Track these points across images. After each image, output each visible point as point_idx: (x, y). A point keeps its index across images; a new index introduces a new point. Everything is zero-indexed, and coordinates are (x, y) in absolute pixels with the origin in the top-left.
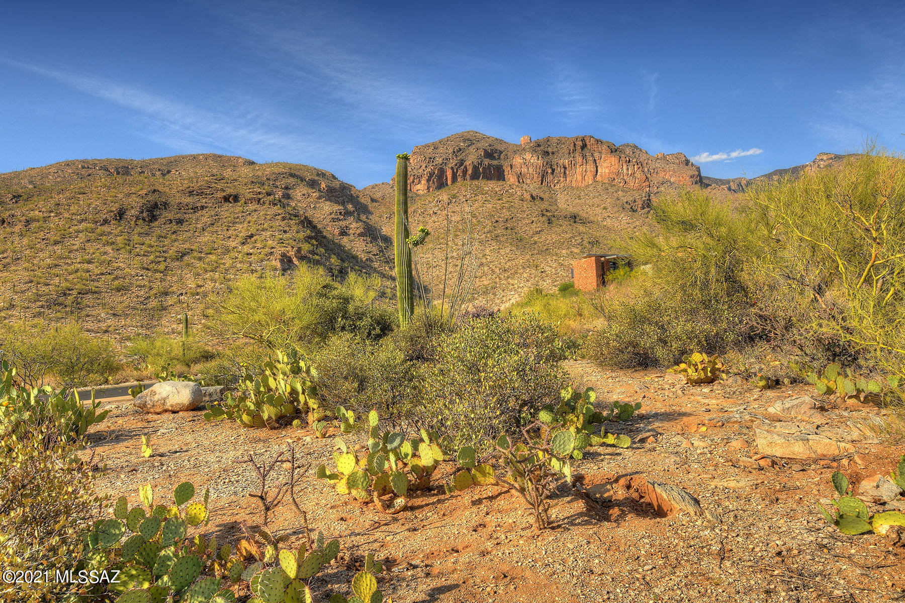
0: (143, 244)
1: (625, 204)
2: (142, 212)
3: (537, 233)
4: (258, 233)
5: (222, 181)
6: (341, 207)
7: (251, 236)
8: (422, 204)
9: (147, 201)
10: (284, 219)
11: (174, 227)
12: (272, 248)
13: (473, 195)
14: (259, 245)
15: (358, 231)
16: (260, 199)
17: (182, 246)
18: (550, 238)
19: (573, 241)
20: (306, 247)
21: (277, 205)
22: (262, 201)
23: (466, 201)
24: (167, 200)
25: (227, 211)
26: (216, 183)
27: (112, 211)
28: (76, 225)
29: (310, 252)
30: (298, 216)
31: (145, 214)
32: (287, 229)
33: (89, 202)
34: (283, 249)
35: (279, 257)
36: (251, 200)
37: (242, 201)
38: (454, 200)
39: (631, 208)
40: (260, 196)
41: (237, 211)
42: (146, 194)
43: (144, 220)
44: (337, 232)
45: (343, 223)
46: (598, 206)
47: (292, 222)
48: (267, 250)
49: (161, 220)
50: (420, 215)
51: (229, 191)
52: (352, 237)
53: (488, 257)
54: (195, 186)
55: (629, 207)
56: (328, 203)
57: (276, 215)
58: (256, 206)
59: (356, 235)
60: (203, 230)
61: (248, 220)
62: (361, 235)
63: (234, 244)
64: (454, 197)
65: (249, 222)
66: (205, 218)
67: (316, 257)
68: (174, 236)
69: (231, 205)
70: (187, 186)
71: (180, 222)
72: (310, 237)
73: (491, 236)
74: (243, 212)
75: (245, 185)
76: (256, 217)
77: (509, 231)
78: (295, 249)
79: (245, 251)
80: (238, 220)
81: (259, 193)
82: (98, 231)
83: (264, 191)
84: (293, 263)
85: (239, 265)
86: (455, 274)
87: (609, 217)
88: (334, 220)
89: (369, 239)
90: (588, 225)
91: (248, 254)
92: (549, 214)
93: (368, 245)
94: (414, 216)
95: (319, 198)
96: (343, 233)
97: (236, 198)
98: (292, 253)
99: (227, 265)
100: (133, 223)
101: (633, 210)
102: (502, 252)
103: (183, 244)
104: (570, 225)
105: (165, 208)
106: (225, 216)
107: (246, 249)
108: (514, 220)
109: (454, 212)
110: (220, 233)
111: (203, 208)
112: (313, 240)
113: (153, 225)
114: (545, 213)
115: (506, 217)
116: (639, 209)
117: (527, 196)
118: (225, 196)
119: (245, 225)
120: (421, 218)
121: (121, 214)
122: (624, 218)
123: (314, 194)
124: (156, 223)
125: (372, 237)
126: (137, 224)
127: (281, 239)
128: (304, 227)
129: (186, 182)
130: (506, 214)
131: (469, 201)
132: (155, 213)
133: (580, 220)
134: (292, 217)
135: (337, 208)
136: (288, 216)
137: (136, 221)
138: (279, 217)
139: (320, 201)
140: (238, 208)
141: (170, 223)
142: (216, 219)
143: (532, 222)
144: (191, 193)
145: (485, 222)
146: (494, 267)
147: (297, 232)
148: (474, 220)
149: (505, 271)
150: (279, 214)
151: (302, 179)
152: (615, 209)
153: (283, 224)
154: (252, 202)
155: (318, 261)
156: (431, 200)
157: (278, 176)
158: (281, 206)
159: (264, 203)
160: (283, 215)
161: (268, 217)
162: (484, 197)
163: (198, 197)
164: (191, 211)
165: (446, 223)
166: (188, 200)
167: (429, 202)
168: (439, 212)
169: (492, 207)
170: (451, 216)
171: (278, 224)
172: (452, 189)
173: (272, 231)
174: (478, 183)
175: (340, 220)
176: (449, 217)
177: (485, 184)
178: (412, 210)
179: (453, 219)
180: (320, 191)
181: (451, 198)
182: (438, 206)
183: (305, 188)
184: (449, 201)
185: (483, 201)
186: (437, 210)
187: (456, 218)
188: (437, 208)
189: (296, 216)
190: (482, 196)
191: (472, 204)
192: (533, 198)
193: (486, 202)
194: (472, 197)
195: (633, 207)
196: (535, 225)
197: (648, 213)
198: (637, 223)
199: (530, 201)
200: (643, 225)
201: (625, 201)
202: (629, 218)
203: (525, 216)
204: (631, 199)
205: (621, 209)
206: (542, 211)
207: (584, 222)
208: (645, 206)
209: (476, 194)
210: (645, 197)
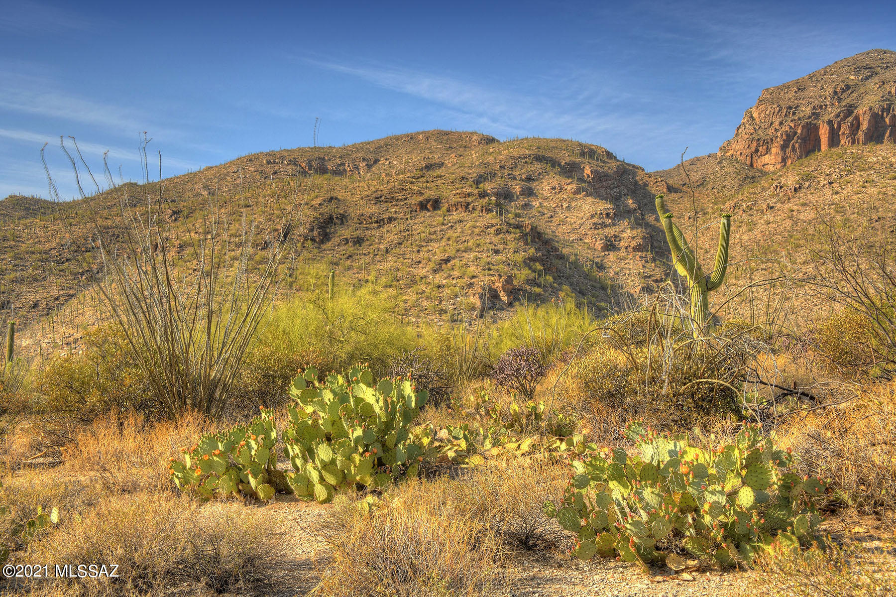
2: (312, 230)
4: (458, 255)
5: (421, 180)
6: (609, 206)
7: (447, 261)
8: (751, 194)
9: (320, 214)
10: (498, 232)
11: (350, 248)
12: (473, 277)
13: (844, 173)
14: (456, 273)
15: (634, 243)
16: (468, 204)
17: (356, 275)
20: (522, 275)
21: (493, 211)
22: (471, 207)
23: (830, 183)
24: (345, 212)
25: (422, 223)
26: (412, 183)
27: (276, 230)
28: (233, 250)
29: (528, 282)
30: (522, 226)
31: (315, 233)
32: (501, 247)
33: (252, 218)
34: (487, 278)
35: (480, 291)
36: (456, 205)
37: (444, 209)
38: (807, 184)
40: (470, 199)
41: (435, 223)
42: (320, 204)
43: (313, 240)
44: (599, 245)
45: (610, 231)
47: (509, 237)
48: (466, 280)
49: (336, 240)
51: (430, 194)
52: (622, 253)
54: (384, 189)
56: (590, 199)
57: (488, 227)
58: (463, 214)
59: (630, 250)
60: (387, 251)
61: (447, 236)
62: (637, 249)
63: (423, 272)
64: (808, 177)
65: (449, 239)
66: (391, 234)
67: (537, 290)
68: (348, 263)
69: (428, 214)
70: (374, 189)
71: (359, 241)
72: (533, 259)
74: (443, 224)
75: (452, 182)
76: (459, 230)
78: (504, 278)
79: (436, 281)
80: (434, 236)
81: (469, 195)
82: (257, 258)
83: (476, 192)
84: (500, 300)
85: (425, 303)
88: (596, 226)
89: (650, 256)
91: (439, 287)
93: (648, 265)
95: (577, 192)
96: (610, 246)
97: (436, 204)
98: (498, 285)
99: (409, 303)
100: (299, 245)
103: (358, 273)
105: (342, 223)
106: (418, 232)
107: (439, 279)
109: (804, 205)
110: (407, 257)
111: (390, 220)
112: (537, 264)
113: (324, 247)
118: (421, 202)
119: (443, 243)
120: (745, 217)
121: (286, 234)
123: (570, 187)
124: (328, 245)
125: (657, 253)
126: (304, 247)
127: (489, 264)
128: (526, 244)
129: (375, 183)
131: (834, 185)
132: (328, 231)
134: (511, 230)
135: (604, 206)
136: (505, 227)
137: (303, 243)
138: (492, 230)
139: (578, 196)
140: (436, 218)
141: (345, 244)
142: (405, 237)
144: (378, 200)
145: (857, 221)
147: (515, 252)
148: (839, 218)
150: (492, 226)
151: (554, 163)
153: (496, 239)
154: (457, 209)
155: (539, 295)
156: (766, 185)
157: (516, 162)
158: (497, 212)
159: (474, 209)
160: (499, 227)
161: (477, 231)
162: (865, 176)
163: (386, 204)
164: (376, 225)
165: (788, 223)
166: (373, 209)
167: (763, 188)
168: (779, 205)
169: (879, 193)
170: (799, 211)
171: (488, 241)
172: (806, 163)
173: (479, 252)
174: (854, 151)
175: (606, 226)
176: (794, 214)
177: (869, 152)
178: (733, 204)
179: (801, 217)
180: (581, 180)
181: (801, 182)
182: (778, 195)
183: (558, 177)
184: (797, 186)
185: (861, 183)
186: (775, 203)
187: (808, 214)
188: (776, 198)
189: (518, 227)
190: (862, 173)
191: (839, 189)
193: (868, 184)
194: (841, 177)
209: (849, 171)
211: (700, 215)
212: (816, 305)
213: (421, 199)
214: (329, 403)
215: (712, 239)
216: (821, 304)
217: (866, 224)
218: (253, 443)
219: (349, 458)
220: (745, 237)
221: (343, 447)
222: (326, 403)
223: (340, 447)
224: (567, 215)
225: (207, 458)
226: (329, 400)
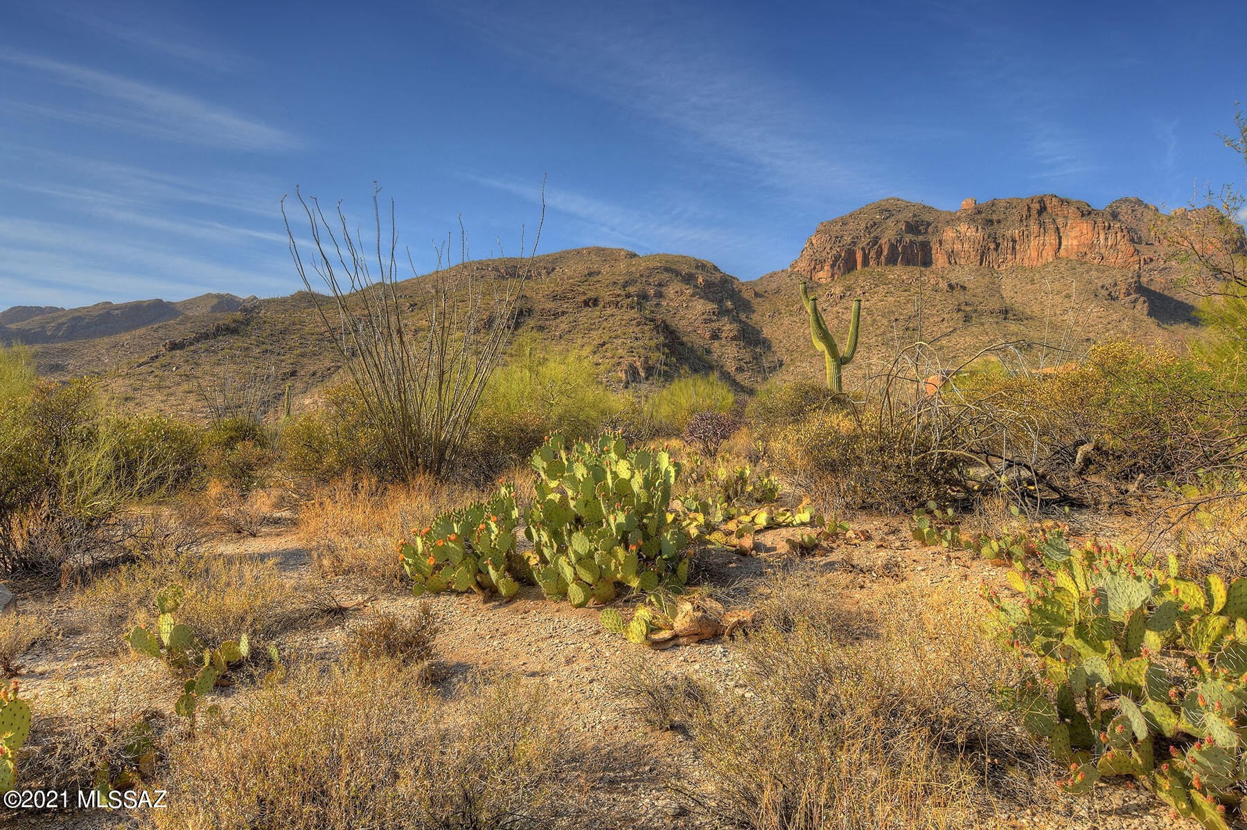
0: (505, 354)
1: (1099, 289)
3: (946, 335)
4: (610, 340)
5: (585, 283)
6: (715, 306)
7: (603, 344)
9: (515, 308)
10: (639, 324)
11: (535, 334)
12: (621, 357)
13: (873, 286)
14: (609, 354)
15: (731, 335)
16: (618, 302)
18: (962, 342)
20: (655, 357)
21: (635, 308)
22: (620, 304)
23: (864, 293)
24: (532, 306)
25: (585, 316)
26: (579, 286)
27: (483, 320)
29: (659, 362)
30: (655, 320)
31: (511, 322)
32: (640, 335)
33: (465, 310)
34: (630, 358)
35: (626, 367)
36: (609, 303)
37: (601, 306)
38: (849, 293)
39: (1109, 295)
40: (619, 299)
41: (594, 317)
42: (514, 301)
43: (509, 327)
44: (708, 335)
45: (715, 325)
46: (1059, 293)
47: (646, 328)
48: (616, 360)
49: (525, 328)
51: (591, 294)
52: (724, 342)
54: (559, 290)
55: (1106, 293)
56: (702, 301)
57: (632, 320)
58: (614, 310)
59: (729, 339)
60: (561, 337)
61: (603, 326)
62: (734, 338)
64: (849, 288)
65: (604, 329)
66: (564, 324)
69: (590, 309)
70: (552, 290)
71: (541, 329)
72: (663, 345)
74: (600, 317)
75: (607, 286)
76: (611, 322)
77: (909, 332)
78: (642, 358)
79: (595, 360)
80: (594, 326)
81: (618, 296)
83: (623, 293)
84: (639, 375)
87: (1072, 308)
88: (706, 321)
89: (742, 344)
90: (1025, 322)
91: (597, 364)
92: (968, 309)
93: (741, 351)
95: (693, 295)
96: (715, 336)
97: (595, 302)
98: (638, 363)
101: (1112, 298)
104: (997, 322)
105: (529, 315)
106: (582, 322)
107: (597, 358)
108: (919, 317)
109: (847, 308)
110: (575, 341)
111: (563, 313)
112: (666, 348)
113: (517, 332)
114: (963, 306)
115: (910, 314)
116: (1122, 296)
117: (943, 285)
118: (585, 300)
119: (600, 332)
121: (489, 323)
122: (1095, 310)
123: (688, 291)
124: (520, 331)
125: (747, 342)
127: (632, 348)
128: (658, 333)
129: (553, 285)
130: (910, 309)
131: (866, 295)
132: (520, 321)
133: (1015, 315)
134: (648, 322)
135: (712, 306)
136: (643, 321)
138: (634, 322)
139: (694, 299)
140: (594, 313)
141: (531, 331)
142: (573, 326)
143: (943, 321)
144: (555, 298)
145: (881, 320)
147: (650, 339)
148: (869, 318)
150: (635, 319)
151: (677, 273)
152: (1084, 297)
153: (637, 329)
154: (610, 306)
155: (666, 372)
156: (821, 293)
157: (651, 272)
158: (638, 309)
159: (622, 306)
160: (638, 320)
161: (624, 322)
162: (886, 288)
163: (560, 302)
164: (553, 317)
165: (836, 321)
166: (550, 305)
168: (830, 308)
169: (895, 301)
170: (843, 313)
171: (631, 331)
172: (848, 278)
173: (625, 339)
174: (879, 270)
175: (712, 321)
176: (840, 314)
177: (888, 271)
180: (696, 286)
181: (844, 291)
182: (829, 300)
183: (680, 284)
184: (842, 295)
185: (883, 294)
186: (827, 307)
187: (849, 315)
188: (828, 303)
189: (652, 320)
190: (884, 286)
191: (870, 298)
192: (951, 287)
193: (888, 295)
194: (871, 289)
195: (1113, 294)
196: (946, 324)
197: (1135, 301)
198: (1114, 317)
199: (947, 291)
200: (1124, 319)
201: (1101, 284)
202: (1102, 309)
203: (935, 312)
204: (1110, 281)
205: (1092, 296)
206: (959, 305)
207: (1019, 318)
208: (1132, 292)
209: (876, 285)
210: (1132, 278)
211: (777, 314)
213: (585, 298)
214: (582, 480)
215: (785, 332)
217: (886, 324)
218: (493, 526)
219: (610, 552)
221: (604, 537)
222: (579, 479)
223: (600, 538)
224: (686, 312)
225: (442, 543)
226: (583, 476)
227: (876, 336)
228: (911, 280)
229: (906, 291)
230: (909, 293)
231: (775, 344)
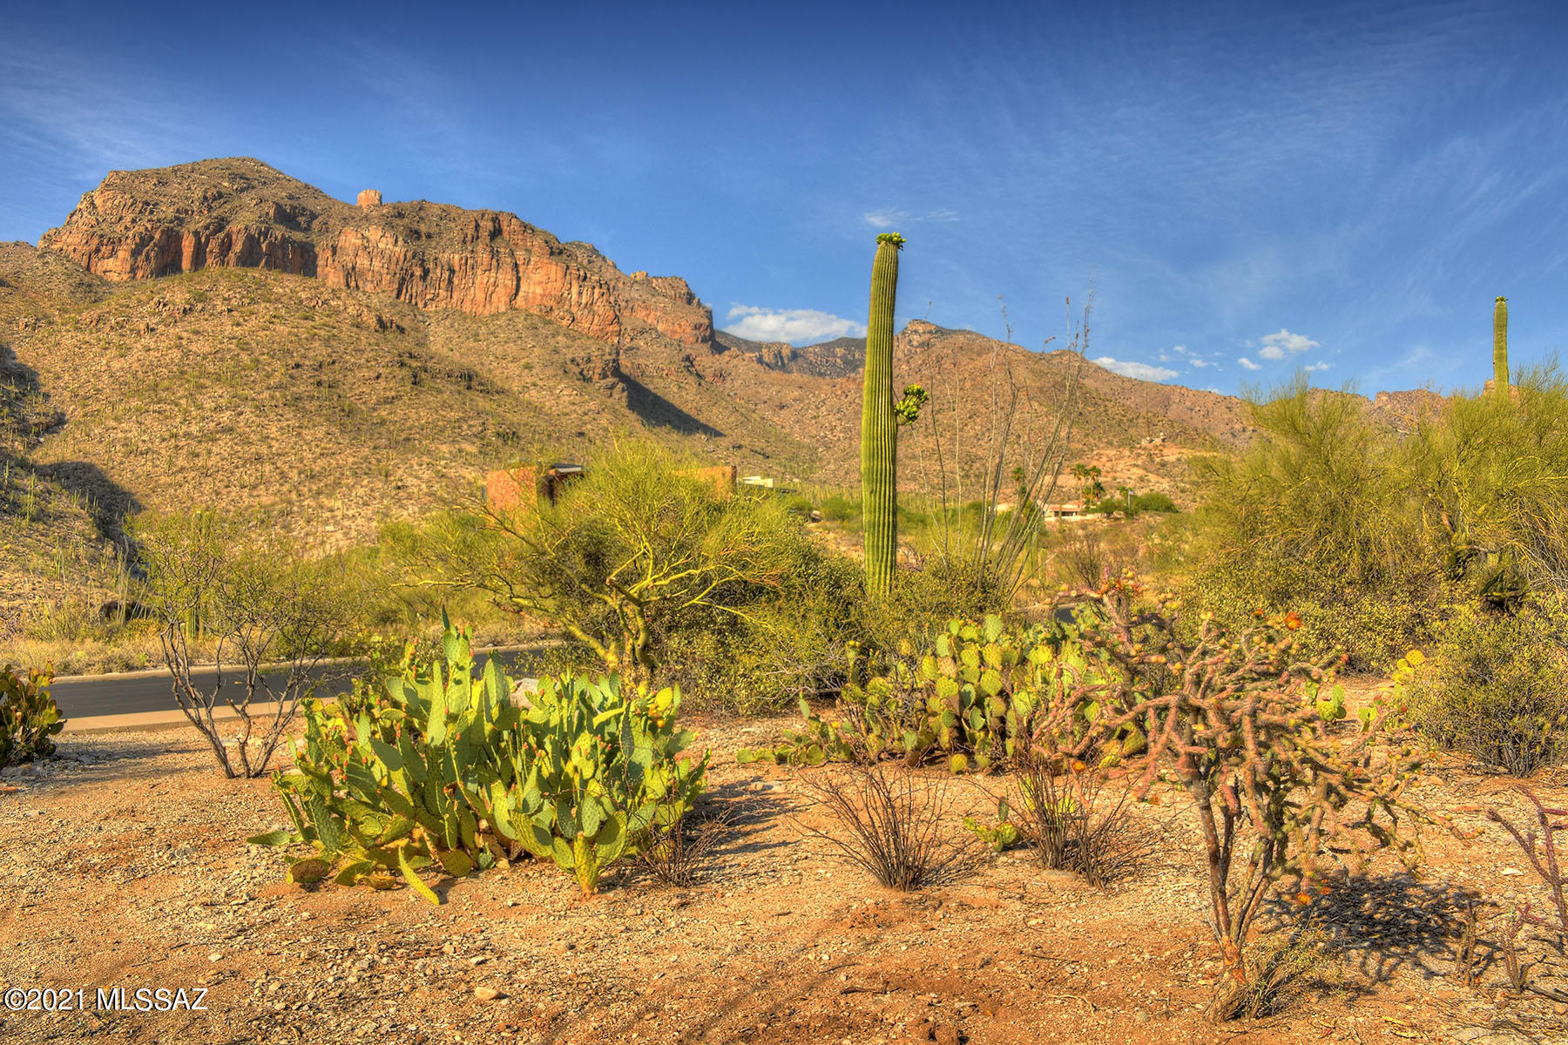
1: (569, 362)
3: (385, 403)
8: (122, 306)
13: (246, 301)
18: (414, 416)
19: (465, 427)
23: (230, 311)
38: (200, 306)
39: (581, 373)
46: (515, 360)
50: (112, 328)
53: (273, 443)
55: (577, 370)
64: (201, 297)
73: (284, 396)
77: (325, 391)
86: (193, 474)
87: (535, 385)
90: (496, 397)
92: (414, 364)
94: (99, 331)
101: (585, 379)
102: (308, 434)
104: (459, 393)
108: (337, 366)
109: (196, 333)
114: (406, 359)
115: (320, 358)
116: (596, 377)
117: (370, 319)
120: (113, 337)
122: (566, 392)
130: (319, 351)
131: (234, 313)
133: (481, 384)
143: (378, 377)
145: (269, 364)
146: (286, 468)
148: (245, 357)
149: (313, 477)
152: (550, 372)
156: (143, 298)
162: (271, 308)
165: (176, 354)
167: (139, 301)
168: (161, 328)
169: (290, 333)
170: (190, 341)
172: (197, 279)
174: (257, 275)
176: (184, 342)
177: (275, 280)
178: (95, 316)
179: (194, 348)
181: (192, 301)
182: (160, 313)
184: (188, 307)
185: (268, 317)
186: (157, 324)
187: (201, 346)
188: (158, 319)
190: (268, 305)
191: (241, 320)
192: (382, 324)
193: (276, 320)
194: (243, 305)
195: (585, 372)
196: (383, 384)
197: (612, 387)
198: (592, 405)
199: (376, 331)
200: (603, 410)
201: (570, 356)
202: (575, 392)
203: (363, 361)
204: (582, 354)
205: (561, 372)
206: (400, 356)
207: (488, 390)
208: (609, 373)
209: (253, 299)
210: (610, 354)
211: (43, 323)
212: (237, 467)
215: (66, 361)
216: (244, 465)
217: (282, 370)
220: (116, 365)
227: (268, 389)
228: (314, 303)
229: (306, 318)
230: (313, 323)
231: (46, 382)
